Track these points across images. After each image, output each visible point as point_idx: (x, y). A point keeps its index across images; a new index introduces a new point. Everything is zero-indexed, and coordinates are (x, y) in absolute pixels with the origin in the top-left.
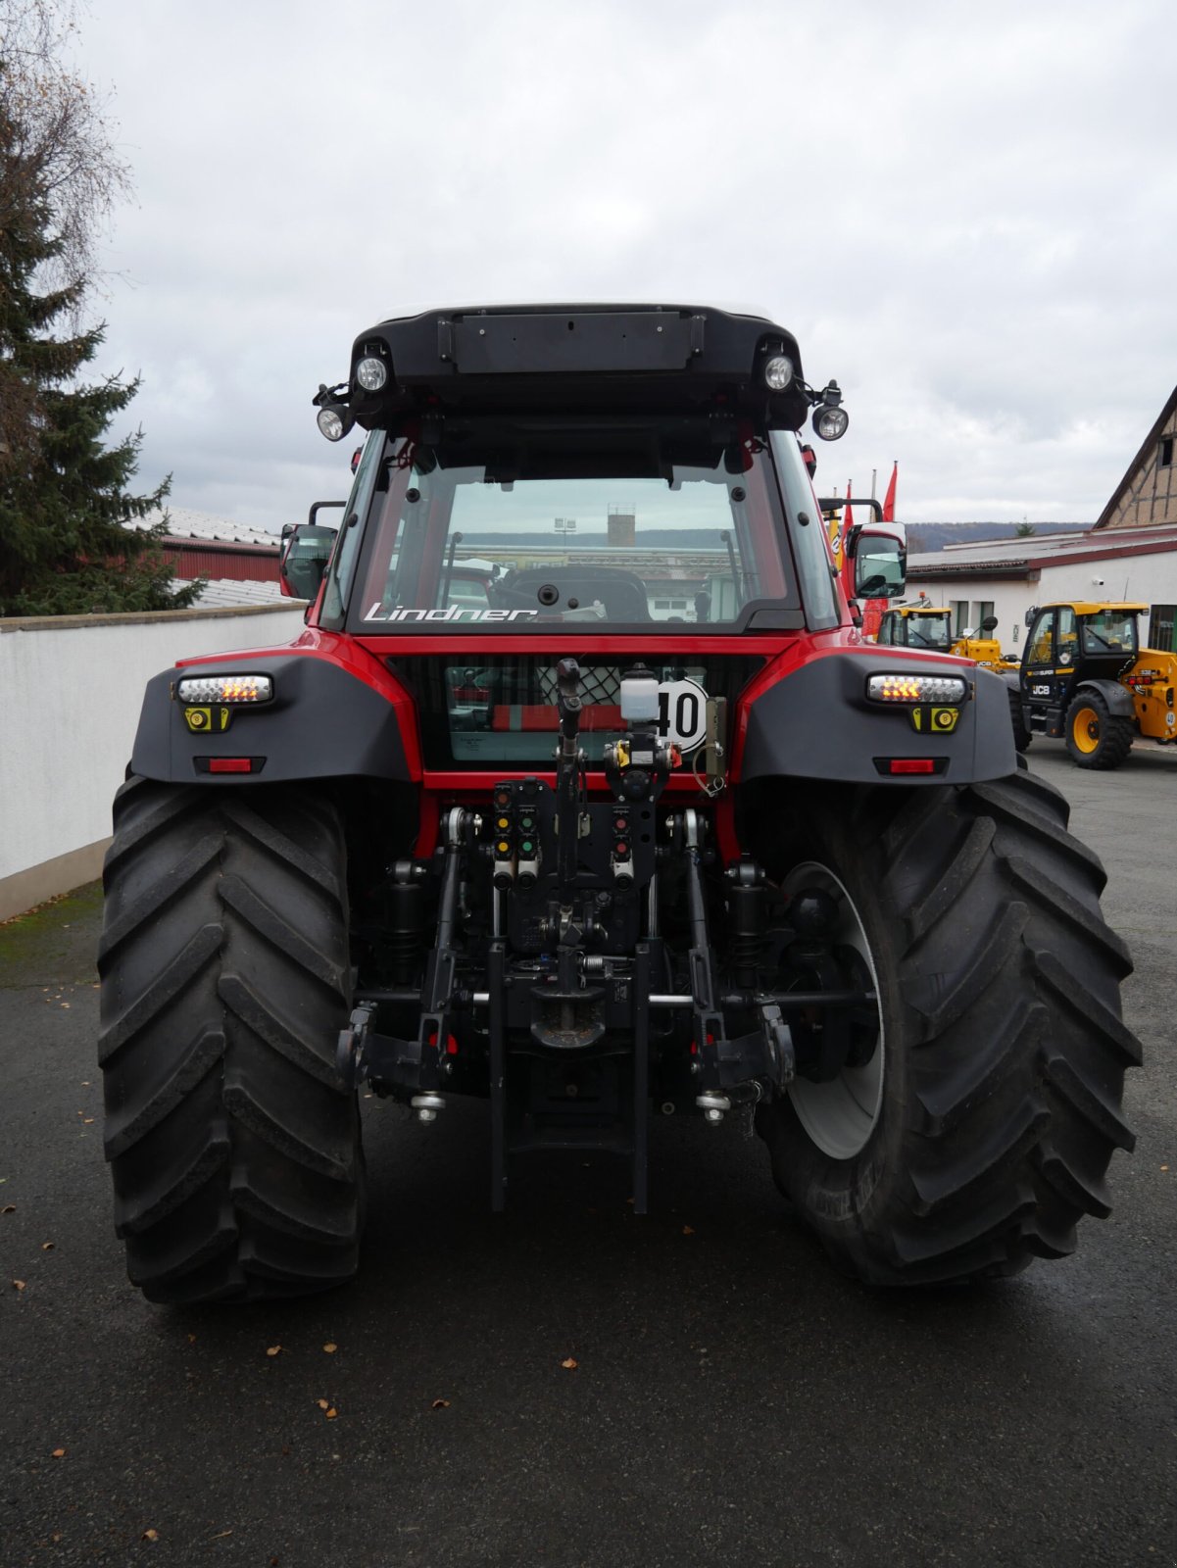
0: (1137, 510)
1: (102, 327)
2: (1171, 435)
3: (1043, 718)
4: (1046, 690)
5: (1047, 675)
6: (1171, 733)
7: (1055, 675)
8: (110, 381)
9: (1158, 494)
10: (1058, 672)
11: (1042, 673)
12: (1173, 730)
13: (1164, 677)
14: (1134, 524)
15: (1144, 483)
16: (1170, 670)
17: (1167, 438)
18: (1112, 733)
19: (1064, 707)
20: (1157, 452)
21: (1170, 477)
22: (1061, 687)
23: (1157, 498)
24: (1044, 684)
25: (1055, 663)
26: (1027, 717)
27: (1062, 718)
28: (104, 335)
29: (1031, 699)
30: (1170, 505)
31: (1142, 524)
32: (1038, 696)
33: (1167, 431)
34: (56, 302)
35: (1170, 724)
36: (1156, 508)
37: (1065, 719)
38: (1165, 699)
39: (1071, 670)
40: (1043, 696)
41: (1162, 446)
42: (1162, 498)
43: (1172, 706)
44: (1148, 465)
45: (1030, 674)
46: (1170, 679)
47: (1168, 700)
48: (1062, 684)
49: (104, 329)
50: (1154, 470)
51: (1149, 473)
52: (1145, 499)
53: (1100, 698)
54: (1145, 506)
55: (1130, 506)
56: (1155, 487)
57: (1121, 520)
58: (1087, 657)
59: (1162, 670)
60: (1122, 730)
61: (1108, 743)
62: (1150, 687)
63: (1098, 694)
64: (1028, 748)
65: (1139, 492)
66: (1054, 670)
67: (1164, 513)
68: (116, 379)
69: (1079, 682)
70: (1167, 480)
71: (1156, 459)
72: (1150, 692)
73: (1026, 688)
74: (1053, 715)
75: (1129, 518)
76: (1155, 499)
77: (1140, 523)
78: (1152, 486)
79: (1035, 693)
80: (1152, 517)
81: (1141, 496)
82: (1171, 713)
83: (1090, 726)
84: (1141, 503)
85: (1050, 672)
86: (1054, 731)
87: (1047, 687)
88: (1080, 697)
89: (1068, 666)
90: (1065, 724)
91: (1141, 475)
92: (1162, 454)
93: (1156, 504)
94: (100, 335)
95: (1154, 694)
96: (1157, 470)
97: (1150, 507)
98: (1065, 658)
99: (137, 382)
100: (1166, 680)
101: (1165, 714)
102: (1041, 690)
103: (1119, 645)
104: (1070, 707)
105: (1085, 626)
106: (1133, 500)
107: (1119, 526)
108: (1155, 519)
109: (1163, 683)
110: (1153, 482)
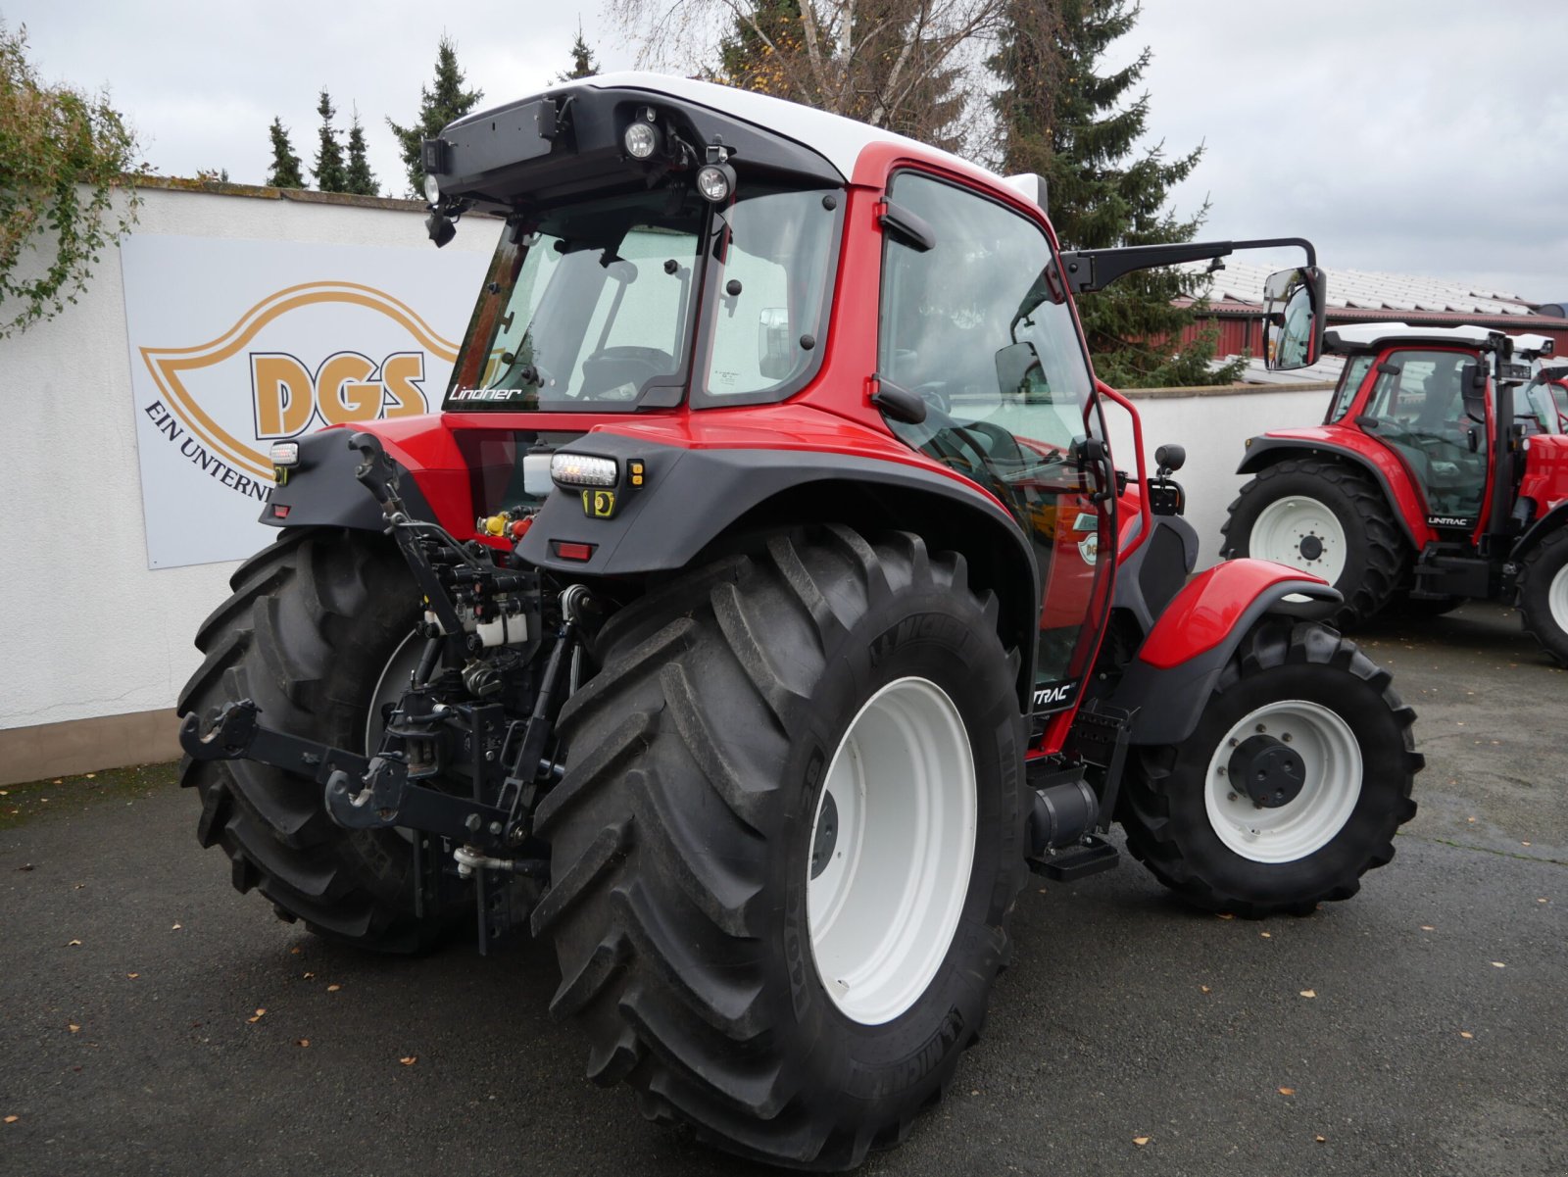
1: (1144, 98)
8: (1151, 153)
28: (1149, 106)
34: (1123, 80)
49: (1148, 100)
68: (1157, 150)
94: (1144, 107)
99: (1199, 151)
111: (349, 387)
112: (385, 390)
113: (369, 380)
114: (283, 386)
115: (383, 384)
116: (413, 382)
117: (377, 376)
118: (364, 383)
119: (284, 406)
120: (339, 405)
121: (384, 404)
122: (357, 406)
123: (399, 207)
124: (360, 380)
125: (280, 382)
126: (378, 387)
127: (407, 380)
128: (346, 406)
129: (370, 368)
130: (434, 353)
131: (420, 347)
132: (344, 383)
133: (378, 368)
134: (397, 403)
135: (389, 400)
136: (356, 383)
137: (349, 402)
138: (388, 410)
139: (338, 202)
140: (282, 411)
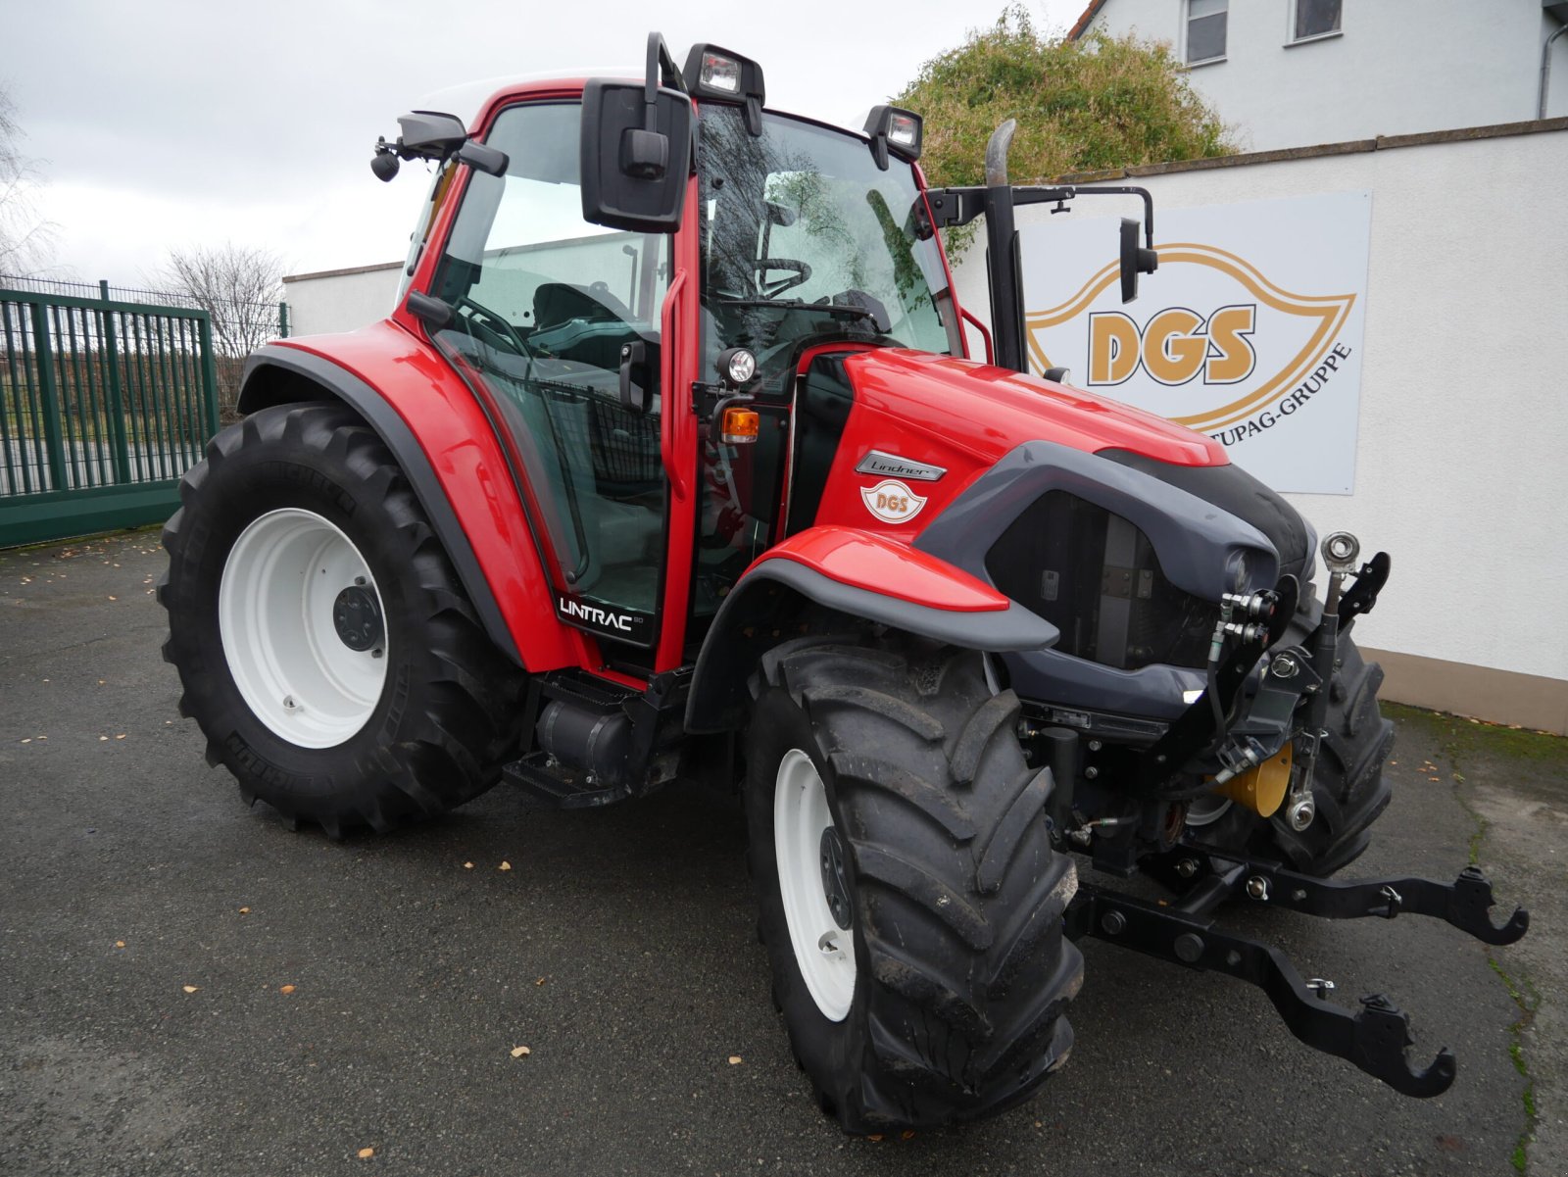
111: (1173, 341)
112: (1210, 343)
113: (1194, 334)
114: (1114, 341)
115: (1209, 336)
116: (1241, 334)
117: (1203, 330)
118: (1189, 336)
119: (1113, 357)
120: (1163, 357)
121: (1208, 356)
122: (1179, 357)
123: (1238, 163)
124: (1186, 333)
125: (1112, 337)
126: (1204, 340)
127: (1235, 333)
128: (1170, 358)
129: (1196, 322)
130: (1265, 302)
131: (1253, 299)
132: (1170, 337)
133: (1205, 321)
134: (1222, 355)
135: (1213, 352)
136: (1181, 336)
137: (1173, 354)
138: (1211, 362)
139: (1177, 169)
140: (1111, 361)
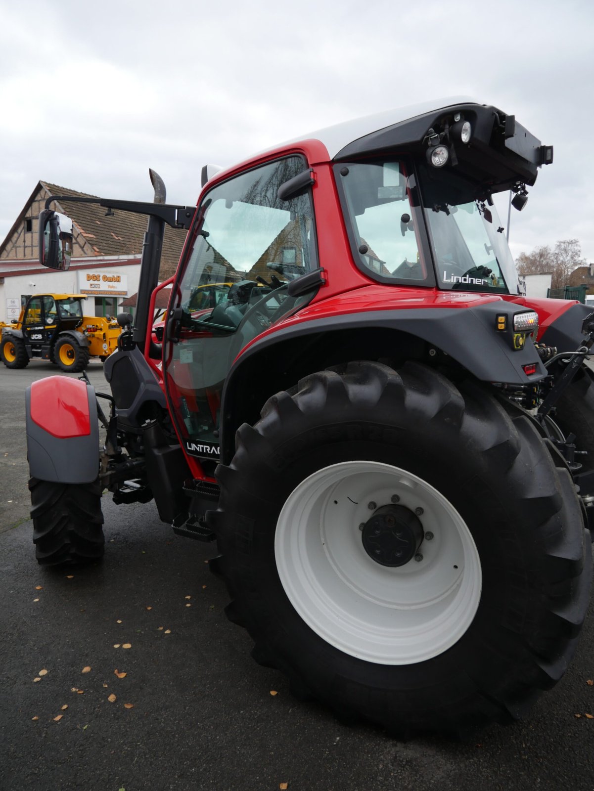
0: (16, 252)
2: (30, 217)
3: (40, 351)
4: (40, 337)
5: (40, 329)
6: (106, 353)
7: (44, 329)
9: (26, 244)
10: (46, 327)
11: (36, 328)
12: (107, 351)
13: (100, 328)
14: (15, 258)
15: (17, 238)
16: (102, 325)
17: (28, 219)
18: (82, 355)
19: (52, 344)
20: (23, 225)
21: (32, 237)
22: (48, 335)
23: (27, 247)
24: (38, 334)
25: (44, 323)
26: (29, 350)
27: (52, 350)
29: (30, 341)
30: (34, 251)
31: (20, 258)
32: (35, 340)
33: (28, 215)
35: (105, 349)
36: (26, 251)
37: (54, 350)
38: (102, 338)
39: (55, 326)
40: (38, 340)
41: (26, 223)
42: (29, 247)
43: (105, 341)
44: (19, 230)
45: (28, 329)
46: (103, 329)
47: (104, 338)
48: (49, 333)
50: (22, 234)
51: (20, 234)
52: (20, 247)
53: (74, 339)
54: (20, 250)
55: (12, 249)
56: (24, 241)
57: (7, 256)
58: (63, 320)
59: (98, 325)
60: (85, 353)
61: (80, 360)
62: (93, 333)
63: (72, 337)
64: (27, 366)
65: (16, 243)
66: (44, 327)
67: (31, 254)
69: (60, 332)
70: (31, 239)
71: (24, 228)
72: (93, 336)
73: (27, 336)
74: (45, 349)
75: (12, 255)
76: (25, 247)
77: (19, 258)
78: (23, 240)
79: (33, 338)
80: (25, 256)
81: (18, 244)
82: (105, 344)
83: (68, 352)
84: (18, 248)
85: (42, 328)
86: (47, 356)
87: (41, 335)
88: (61, 339)
89: (53, 324)
90: (54, 352)
91: (16, 235)
92: (26, 226)
93: (26, 249)
95: (96, 336)
96: (25, 233)
97: (23, 251)
98: (50, 321)
100: (101, 329)
101: (102, 345)
102: (36, 337)
103: (75, 314)
104: (56, 344)
105: (60, 305)
106: (13, 247)
107: (7, 259)
108: (26, 257)
109: (99, 331)
110: (23, 239)
